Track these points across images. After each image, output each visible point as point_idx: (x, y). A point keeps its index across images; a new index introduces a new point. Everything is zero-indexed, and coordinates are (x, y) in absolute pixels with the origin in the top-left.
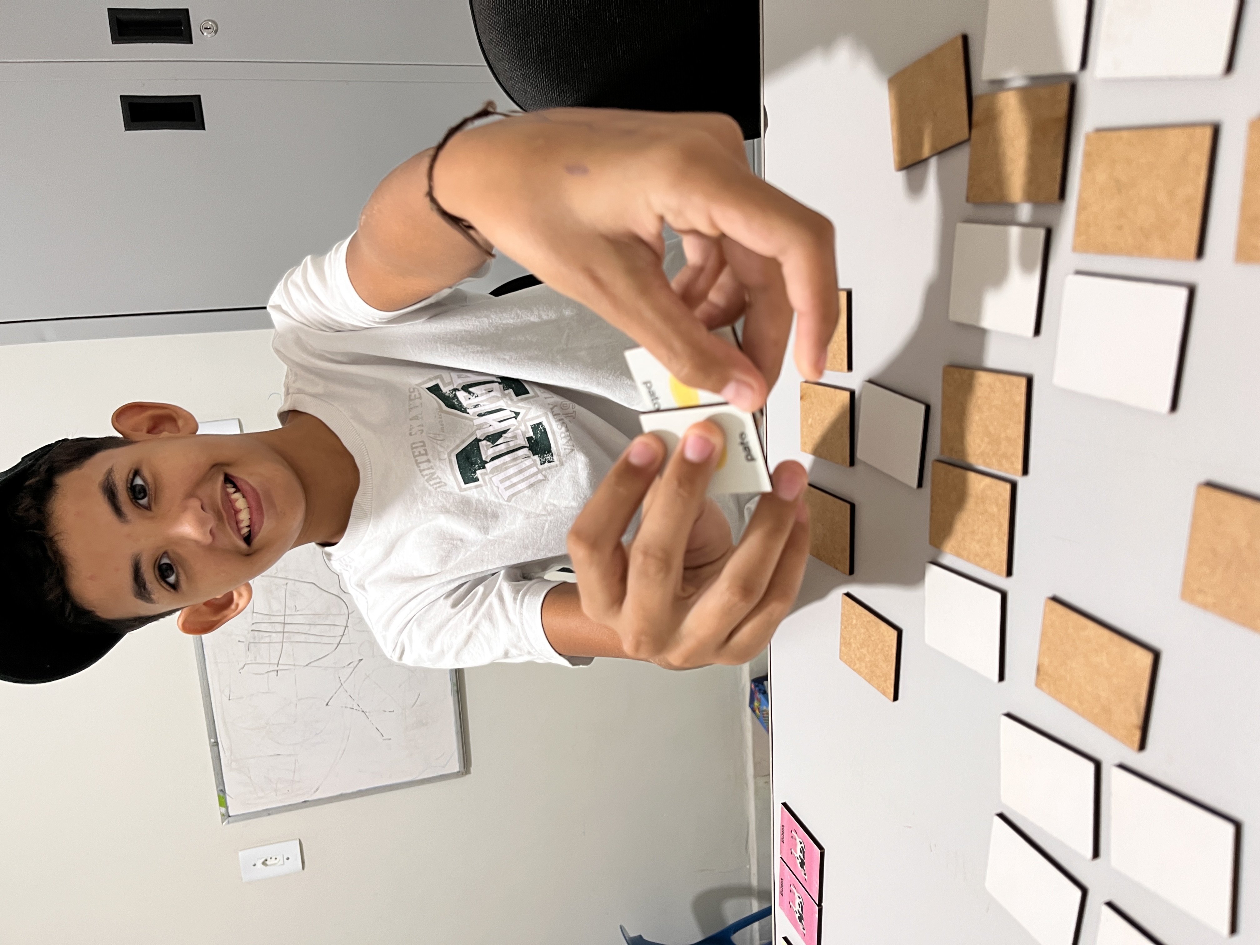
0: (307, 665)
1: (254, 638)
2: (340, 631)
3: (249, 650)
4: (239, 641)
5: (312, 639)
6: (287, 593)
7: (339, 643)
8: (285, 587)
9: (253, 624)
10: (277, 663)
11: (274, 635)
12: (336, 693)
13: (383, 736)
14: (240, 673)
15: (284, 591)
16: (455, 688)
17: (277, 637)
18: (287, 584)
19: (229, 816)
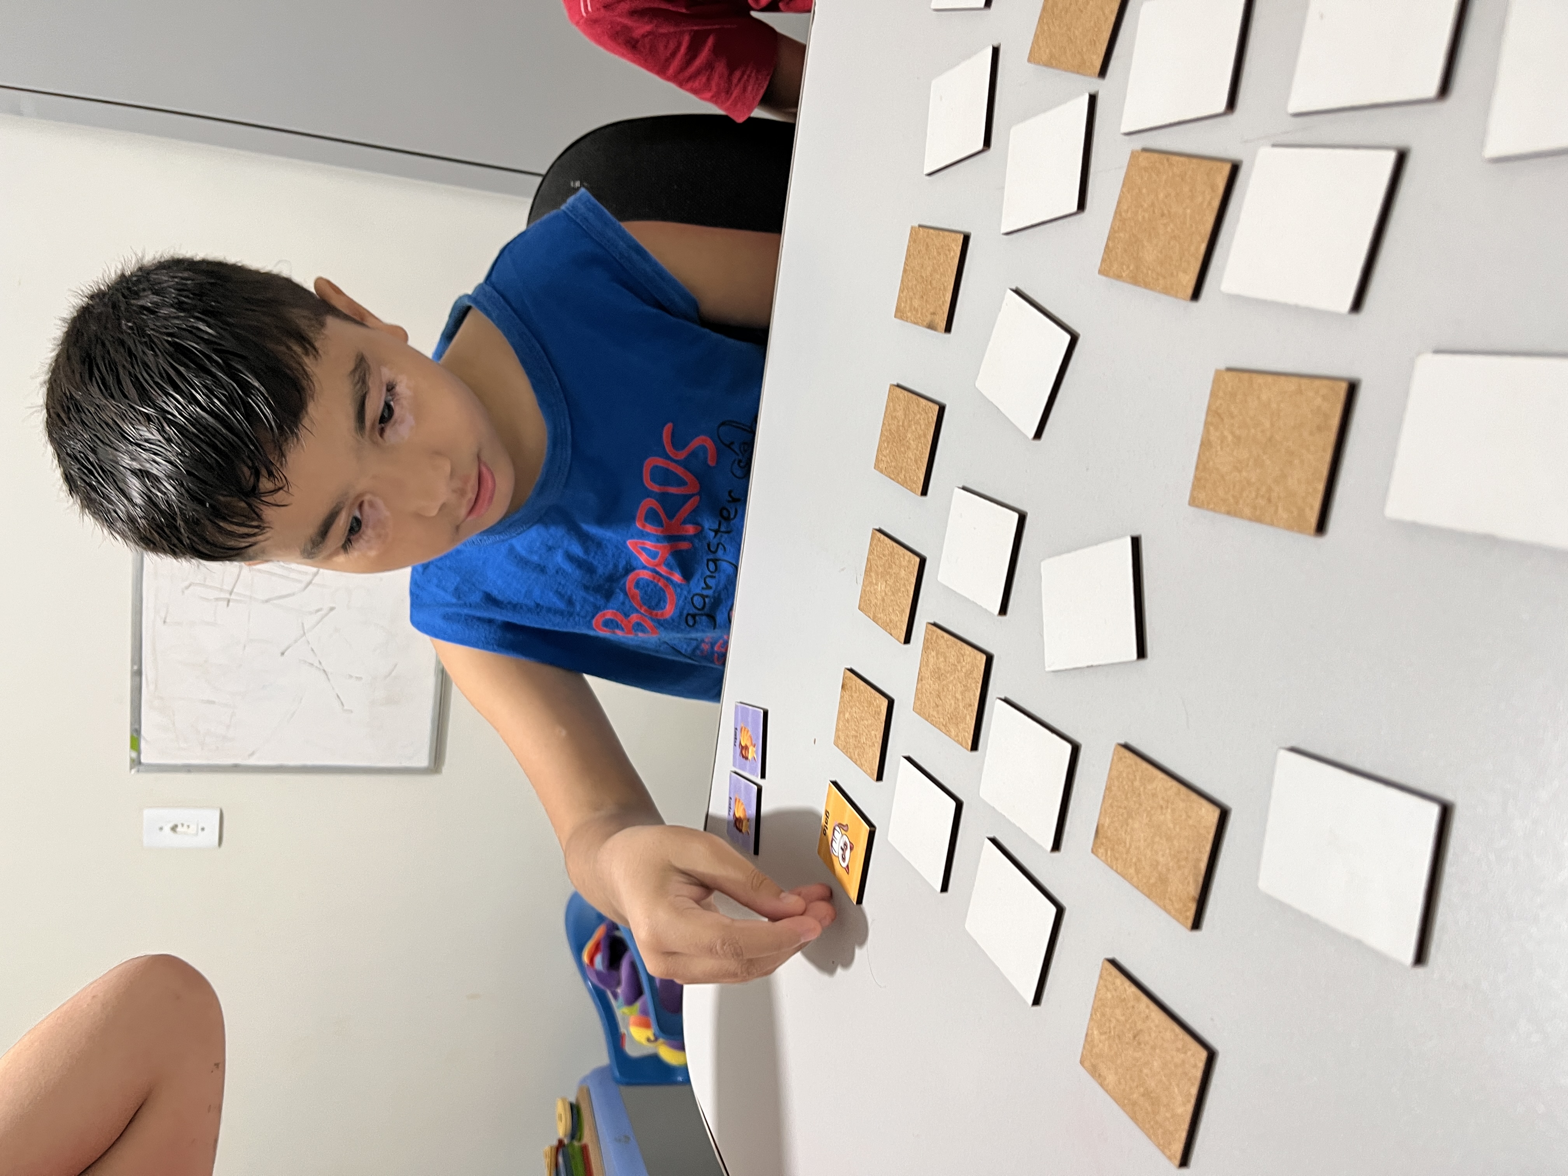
0: (267, 601)
5: (278, 570)
7: (311, 583)
10: (230, 589)
12: (296, 641)
13: (343, 705)
14: (183, 592)
19: (140, 763)
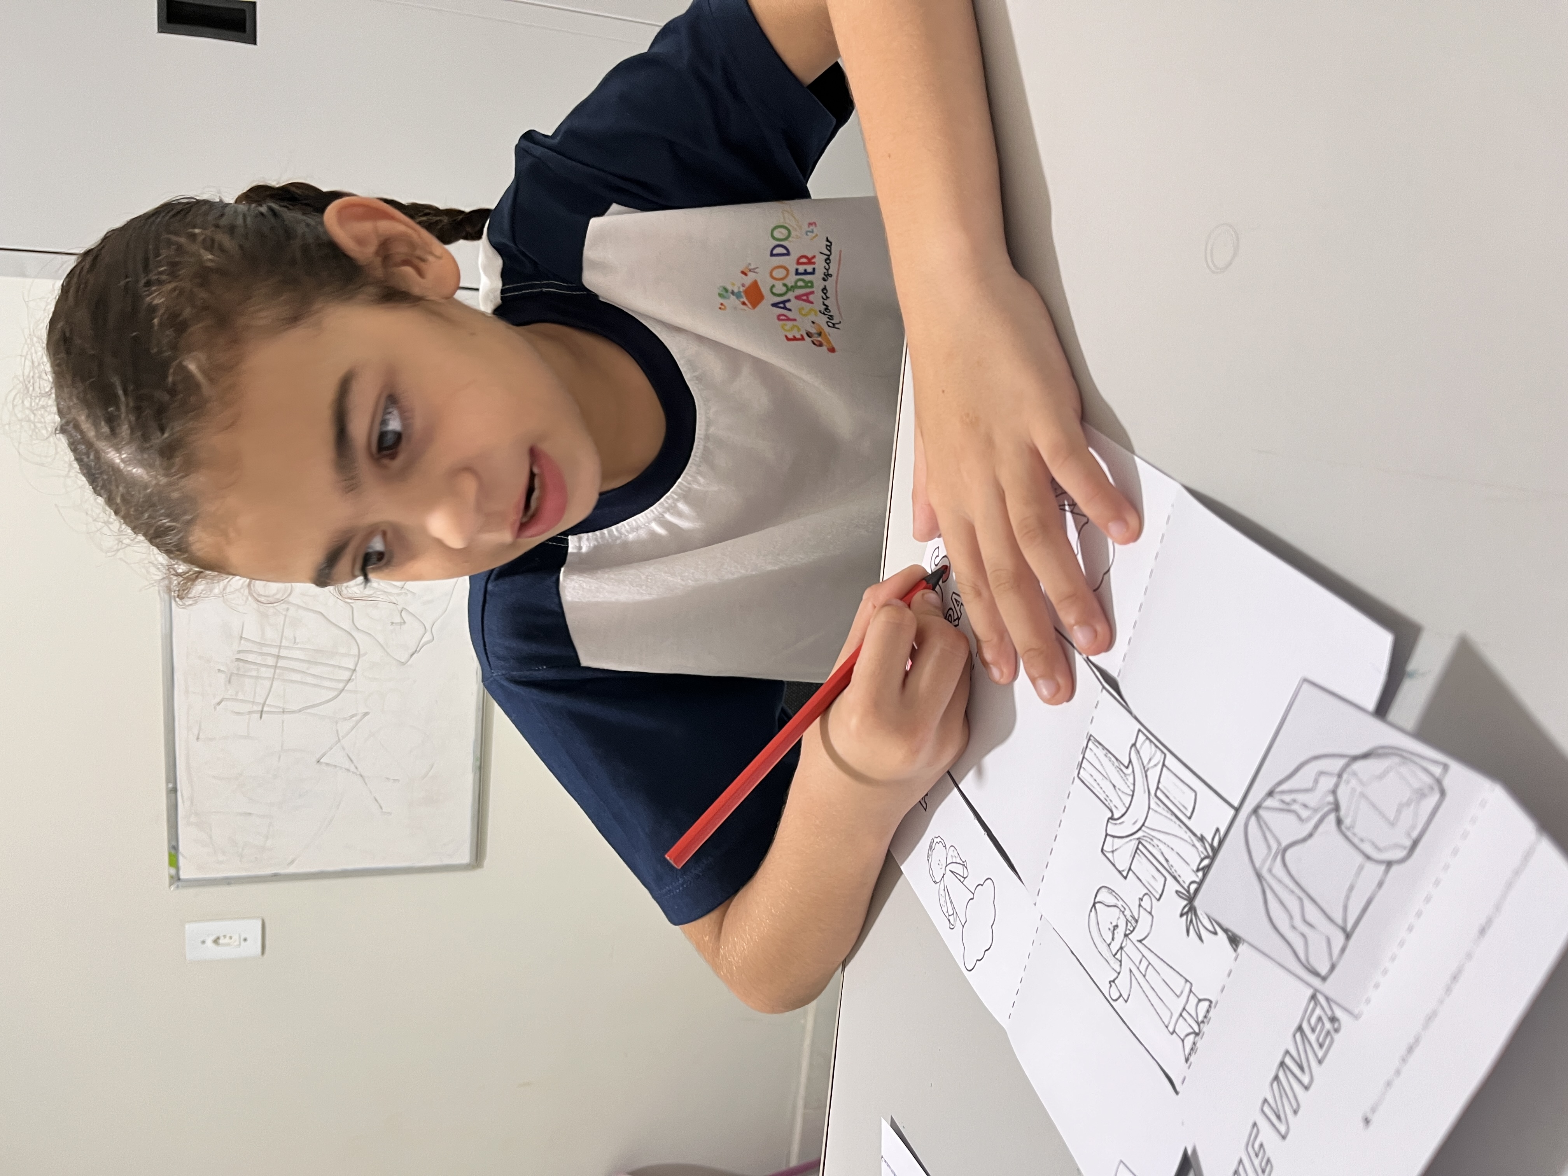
0: (300, 711)
1: (238, 669)
2: (346, 675)
3: (229, 682)
4: (219, 670)
5: (310, 680)
6: (287, 620)
7: (343, 689)
8: (284, 613)
9: (239, 652)
10: (262, 701)
11: (263, 669)
12: (331, 748)
13: (381, 808)
14: (215, 708)
15: (282, 617)
16: (478, 763)
17: (267, 673)
18: (288, 609)
19: (179, 879)
